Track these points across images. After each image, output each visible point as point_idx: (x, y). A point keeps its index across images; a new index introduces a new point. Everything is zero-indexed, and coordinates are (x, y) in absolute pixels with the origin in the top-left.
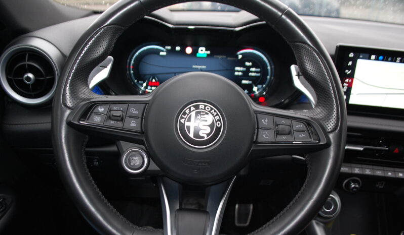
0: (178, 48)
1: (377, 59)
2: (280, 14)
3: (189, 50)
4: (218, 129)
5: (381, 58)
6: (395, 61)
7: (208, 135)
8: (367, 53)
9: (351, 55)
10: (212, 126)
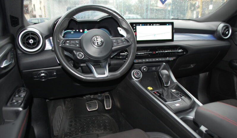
0: (77, 30)
1: (142, 25)
2: (112, 12)
3: (81, 31)
4: (103, 42)
5: (143, 25)
6: (147, 25)
7: (101, 44)
8: (139, 24)
9: (134, 25)
10: (101, 41)
